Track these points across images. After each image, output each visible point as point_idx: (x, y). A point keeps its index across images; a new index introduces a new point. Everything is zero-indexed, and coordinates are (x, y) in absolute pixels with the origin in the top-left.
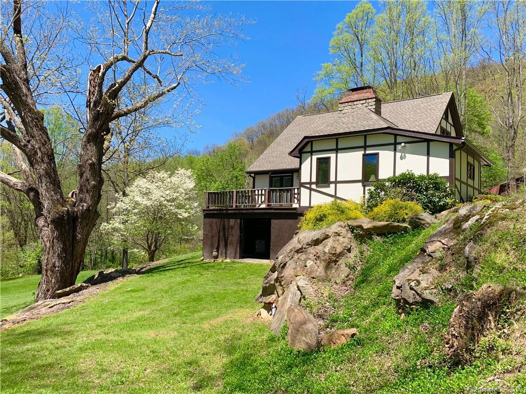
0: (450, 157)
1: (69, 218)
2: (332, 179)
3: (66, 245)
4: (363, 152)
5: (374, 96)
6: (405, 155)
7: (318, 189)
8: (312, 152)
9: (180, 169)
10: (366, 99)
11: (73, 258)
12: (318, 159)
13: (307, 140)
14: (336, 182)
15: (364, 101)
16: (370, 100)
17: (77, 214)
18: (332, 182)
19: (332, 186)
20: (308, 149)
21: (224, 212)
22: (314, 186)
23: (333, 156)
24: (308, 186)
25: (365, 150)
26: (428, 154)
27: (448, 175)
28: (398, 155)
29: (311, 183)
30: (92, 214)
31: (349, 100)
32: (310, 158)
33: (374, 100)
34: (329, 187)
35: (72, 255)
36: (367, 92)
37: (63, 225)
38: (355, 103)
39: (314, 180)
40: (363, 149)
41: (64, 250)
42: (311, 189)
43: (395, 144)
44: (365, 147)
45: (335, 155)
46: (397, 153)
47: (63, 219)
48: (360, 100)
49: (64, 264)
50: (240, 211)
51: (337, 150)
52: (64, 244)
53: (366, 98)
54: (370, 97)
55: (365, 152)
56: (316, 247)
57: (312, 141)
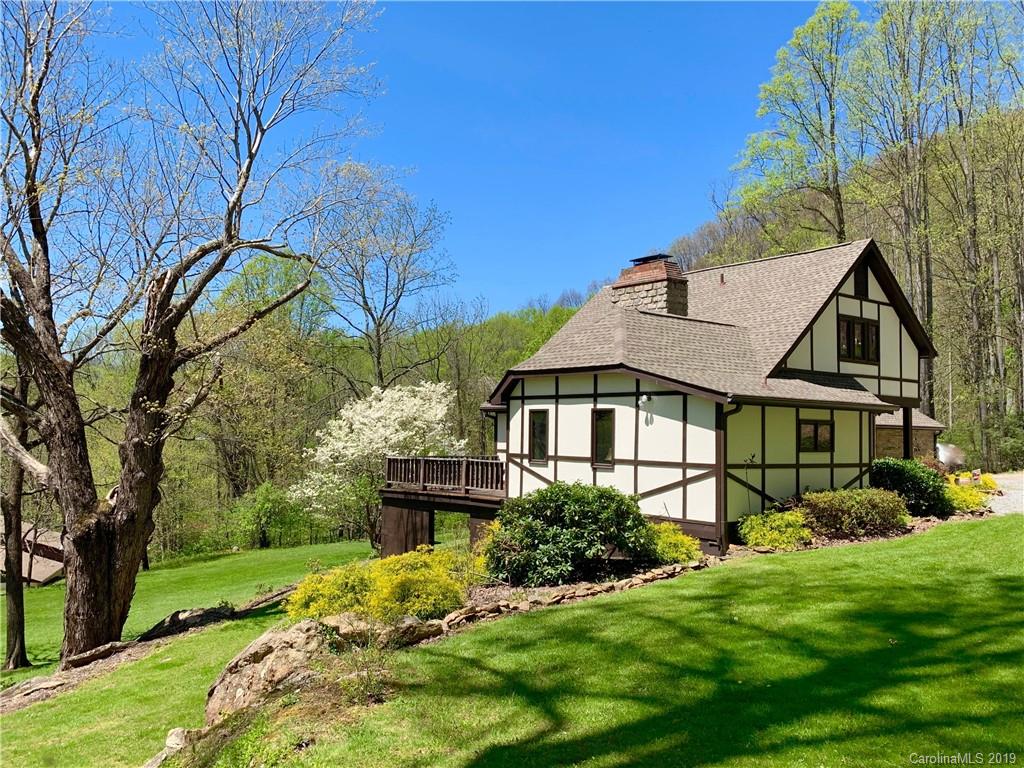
0: (717, 427)
1: (99, 536)
2: (551, 452)
3: (95, 580)
4: (592, 406)
5: (665, 276)
6: (651, 416)
7: (532, 468)
8: (523, 399)
9: (423, 383)
10: (652, 282)
11: (109, 599)
12: (532, 412)
13: (513, 377)
14: (556, 458)
15: (649, 287)
16: (659, 284)
17: (114, 527)
18: (551, 458)
19: (551, 463)
20: (517, 392)
21: (413, 497)
22: (526, 462)
23: (550, 407)
24: (518, 460)
25: (595, 402)
26: (685, 420)
27: (714, 462)
28: (642, 414)
29: (522, 456)
30: (139, 526)
31: (627, 283)
32: (520, 411)
33: (665, 283)
34: (546, 465)
35: (109, 593)
36: (655, 268)
37: (90, 547)
38: (636, 288)
39: (526, 451)
40: (592, 399)
41: (92, 588)
42: (523, 468)
43: (638, 394)
44: (595, 396)
45: (554, 406)
46: (640, 412)
47: (89, 539)
48: (644, 284)
49: (93, 610)
50: (432, 499)
51: (557, 398)
52: (92, 577)
53: (653, 279)
54: (659, 278)
55: (595, 406)
56: (256, 665)
57: (523, 379)
